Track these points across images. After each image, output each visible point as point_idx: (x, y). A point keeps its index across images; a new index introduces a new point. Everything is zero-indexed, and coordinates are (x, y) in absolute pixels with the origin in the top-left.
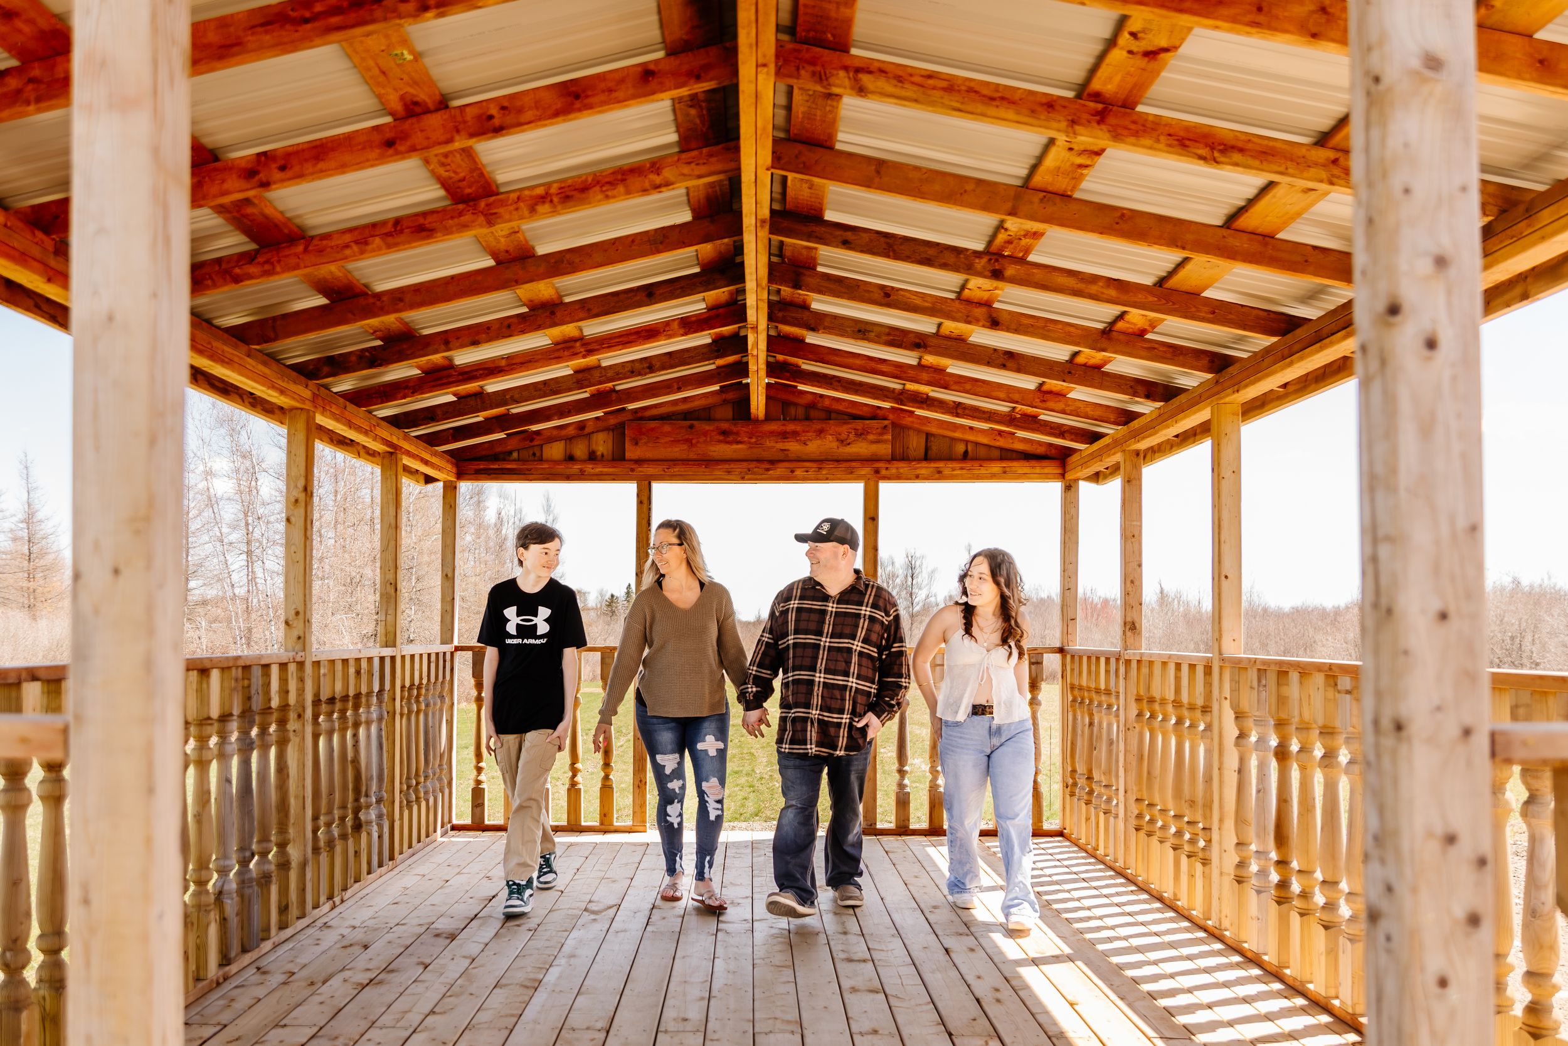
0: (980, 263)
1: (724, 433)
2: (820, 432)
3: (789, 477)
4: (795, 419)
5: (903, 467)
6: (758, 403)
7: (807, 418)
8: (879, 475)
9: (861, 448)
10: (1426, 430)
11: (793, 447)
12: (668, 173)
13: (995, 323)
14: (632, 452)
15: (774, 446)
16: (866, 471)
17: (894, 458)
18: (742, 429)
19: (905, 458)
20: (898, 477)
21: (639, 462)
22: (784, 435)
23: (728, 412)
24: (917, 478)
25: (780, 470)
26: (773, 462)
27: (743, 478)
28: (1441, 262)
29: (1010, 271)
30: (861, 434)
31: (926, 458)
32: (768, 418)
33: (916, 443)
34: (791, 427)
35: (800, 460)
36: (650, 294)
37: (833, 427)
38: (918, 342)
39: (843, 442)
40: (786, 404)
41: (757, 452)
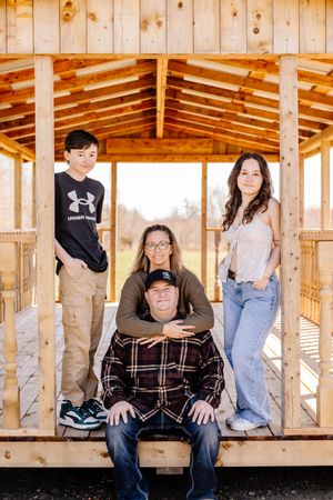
0: (237, 95)
1: (146, 143)
2: (184, 143)
3: (172, 161)
4: (174, 138)
5: (217, 157)
6: (160, 132)
7: (179, 137)
8: (207, 160)
9: (200, 149)
10: (288, 181)
11: (174, 149)
12: (132, 71)
13: (245, 112)
14: (109, 151)
15: (166, 149)
16: (203, 158)
17: (214, 153)
18: (153, 141)
19: (218, 154)
20: (215, 161)
21: (112, 154)
22: (170, 144)
23: (147, 134)
24: (223, 161)
25: (169, 158)
26: (166, 155)
27: (153, 161)
28: (291, 150)
29: (247, 98)
30: (200, 144)
31: (227, 153)
32: (164, 137)
33: (222, 148)
34: (172, 141)
35: (176, 154)
36: (122, 100)
37: (190, 141)
38: (220, 115)
39: (194, 147)
40: (170, 132)
41: (160, 151)
